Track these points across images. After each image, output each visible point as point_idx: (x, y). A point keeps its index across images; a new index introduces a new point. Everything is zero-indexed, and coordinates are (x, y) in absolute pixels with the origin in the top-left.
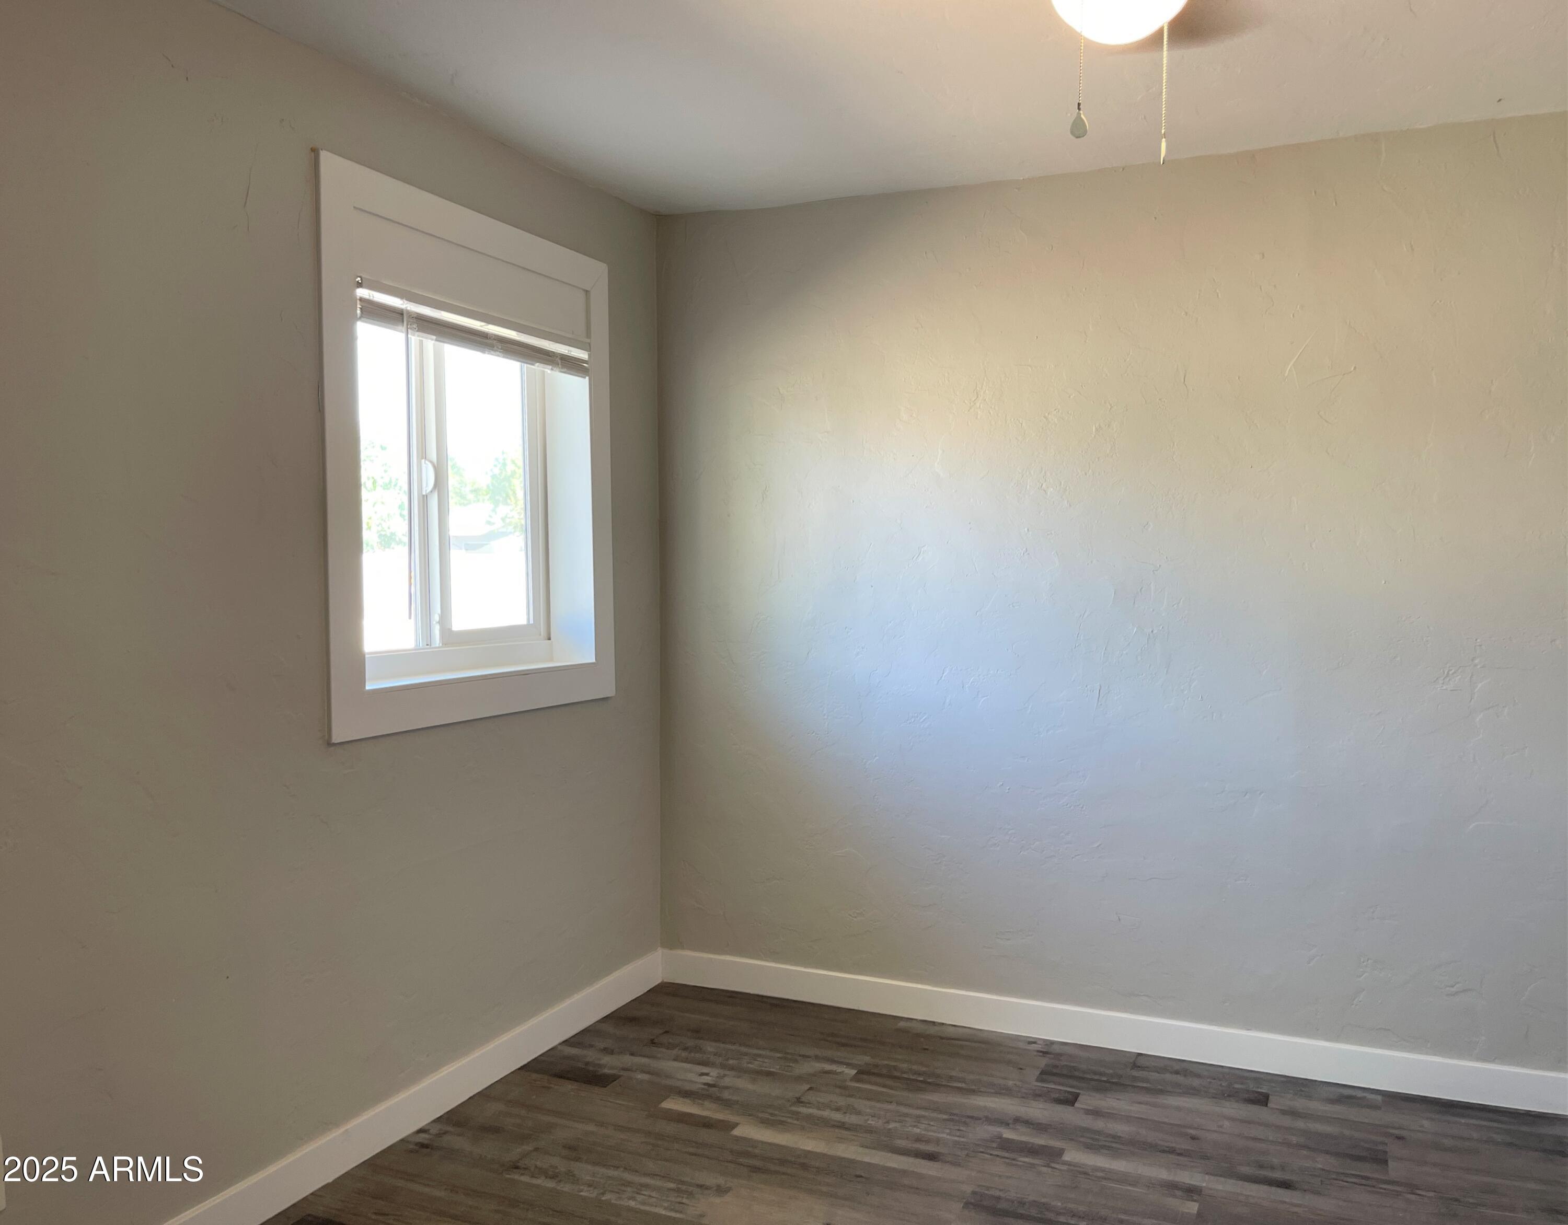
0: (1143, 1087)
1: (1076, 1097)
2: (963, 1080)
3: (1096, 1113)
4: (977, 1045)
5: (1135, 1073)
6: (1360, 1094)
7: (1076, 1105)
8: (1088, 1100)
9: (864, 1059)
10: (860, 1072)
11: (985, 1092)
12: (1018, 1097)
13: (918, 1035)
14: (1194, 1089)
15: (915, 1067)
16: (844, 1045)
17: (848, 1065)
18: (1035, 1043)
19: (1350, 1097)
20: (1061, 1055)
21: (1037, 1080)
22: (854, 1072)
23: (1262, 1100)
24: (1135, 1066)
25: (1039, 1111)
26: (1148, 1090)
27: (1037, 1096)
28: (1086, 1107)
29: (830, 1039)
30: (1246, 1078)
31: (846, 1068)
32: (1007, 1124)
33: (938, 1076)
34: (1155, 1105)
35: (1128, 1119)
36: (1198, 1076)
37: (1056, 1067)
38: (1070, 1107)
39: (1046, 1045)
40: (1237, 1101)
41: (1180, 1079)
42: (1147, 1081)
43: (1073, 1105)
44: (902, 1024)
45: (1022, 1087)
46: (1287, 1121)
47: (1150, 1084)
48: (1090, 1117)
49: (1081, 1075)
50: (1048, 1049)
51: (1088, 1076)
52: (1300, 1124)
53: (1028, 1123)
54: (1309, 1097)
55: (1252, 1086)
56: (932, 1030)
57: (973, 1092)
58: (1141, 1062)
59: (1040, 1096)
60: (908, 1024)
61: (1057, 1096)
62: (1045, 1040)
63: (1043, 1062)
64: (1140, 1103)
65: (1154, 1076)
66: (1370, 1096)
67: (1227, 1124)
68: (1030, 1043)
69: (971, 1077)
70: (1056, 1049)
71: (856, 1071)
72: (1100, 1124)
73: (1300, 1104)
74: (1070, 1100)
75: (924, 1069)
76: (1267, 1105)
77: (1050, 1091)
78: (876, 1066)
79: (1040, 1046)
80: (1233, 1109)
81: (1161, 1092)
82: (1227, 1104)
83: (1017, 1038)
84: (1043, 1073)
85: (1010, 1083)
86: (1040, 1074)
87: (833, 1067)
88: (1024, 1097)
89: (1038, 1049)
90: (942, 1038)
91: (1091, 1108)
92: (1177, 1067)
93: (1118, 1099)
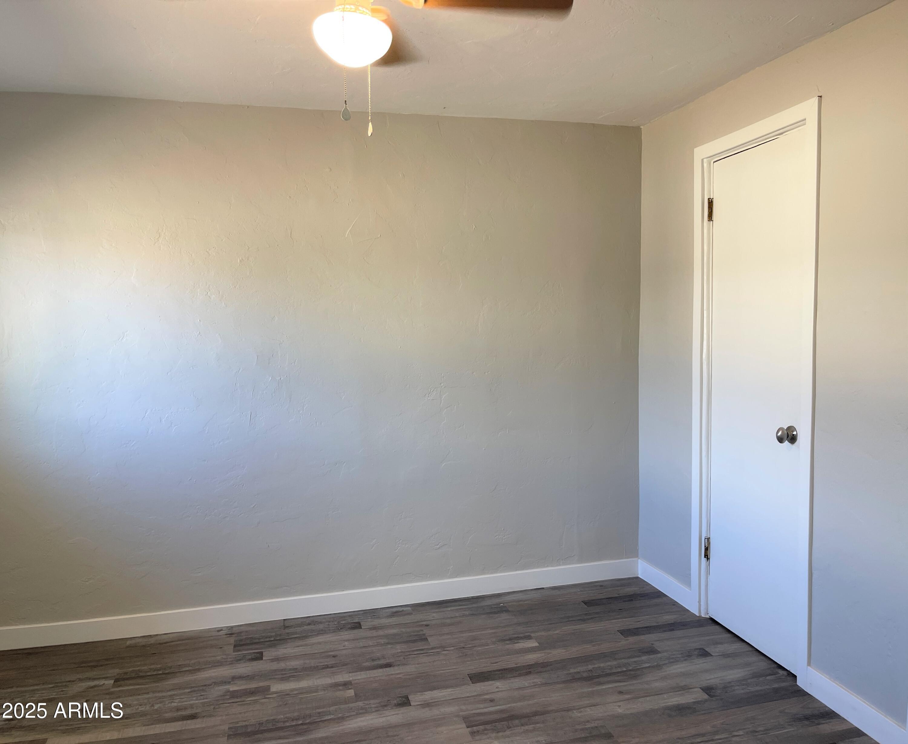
0: (296, 637)
1: (261, 653)
2: (189, 665)
3: (277, 659)
4: (186, 641)
5: (287, 631)
6: (401, 609)
7: (264, 658)
8: (268, 654)
9: (115, 672)
10: (116, 681)
11: (206, 668)
12: (227, 665)
13: (144, 646)
14: (322, 630)
15: (152, 667)
16: (95, 667)
17: (106, 678)
18: (222, 630)
19: (396, 612)
20: (241, 633)
21: (234, 652)
22: (112, 682)
23: (357, 626)
24: (285, 627)
25: (244, 669)
26: (299, 638)
27: (238, 660)
28: (271, 658)
29: (82, 665)
30: (344, 617)
31: (105, 681)
32: (229, 683)
33: (171, 668)
34: (306, 645)
35: (296, 657)
36: (321, 623)
37: (241, 640)
38: (261, 661)
39: (229, 629)
40: (346, 630)
41: (312, 627)
42: (296, 633)
43: (262, 659)
44: (128, 643)
45: (227, 658)
46: (375, 633)
47: (298, 634)
48: (275, 663)
49: (257, 641)
50: (231, 632)
51: (262, 640)
52: (381, 633)
53: (240, 677)
54: (379, 618)
55: (350, 620)
56: (152, 641)
57: (199, 670)
58: (287, 624)
59: (240, 660)
60: (133, 642)
61: (250, 657)
62: (227, 627)
63: (232, 640)
64: (298, 646)
65: (299, 629)
66: (405, 609)
67: (346, 643)
68: (218, 631)
69: (193, 662)
70: (235, 630)
71: (113, 681)
72: (282, 665)
73: (376, 622)
74: (259, 657)
75: (159, 666)
76: (361, 627)
77: (244, 656)
78: (126, 673)
79: (226, 631)
80: (346, 635)
81: (306, 637)
82: (342, 633)
83: (209, 630)
84: (235, 646)
85: (219, 658)
86: (234, 647)
87: (96, 683)
88: (231, 663)
89: (226, 633)
90: (160, 644)
91: (273, 658)
92: (308, 621)
93: (285, 648)
